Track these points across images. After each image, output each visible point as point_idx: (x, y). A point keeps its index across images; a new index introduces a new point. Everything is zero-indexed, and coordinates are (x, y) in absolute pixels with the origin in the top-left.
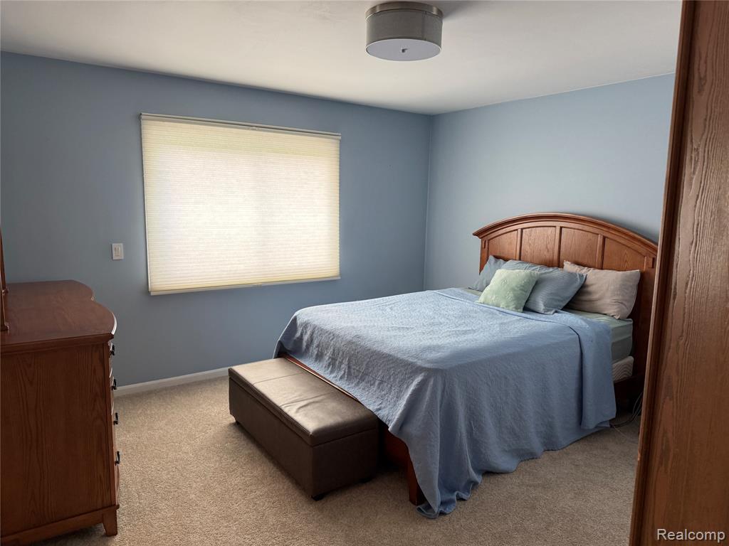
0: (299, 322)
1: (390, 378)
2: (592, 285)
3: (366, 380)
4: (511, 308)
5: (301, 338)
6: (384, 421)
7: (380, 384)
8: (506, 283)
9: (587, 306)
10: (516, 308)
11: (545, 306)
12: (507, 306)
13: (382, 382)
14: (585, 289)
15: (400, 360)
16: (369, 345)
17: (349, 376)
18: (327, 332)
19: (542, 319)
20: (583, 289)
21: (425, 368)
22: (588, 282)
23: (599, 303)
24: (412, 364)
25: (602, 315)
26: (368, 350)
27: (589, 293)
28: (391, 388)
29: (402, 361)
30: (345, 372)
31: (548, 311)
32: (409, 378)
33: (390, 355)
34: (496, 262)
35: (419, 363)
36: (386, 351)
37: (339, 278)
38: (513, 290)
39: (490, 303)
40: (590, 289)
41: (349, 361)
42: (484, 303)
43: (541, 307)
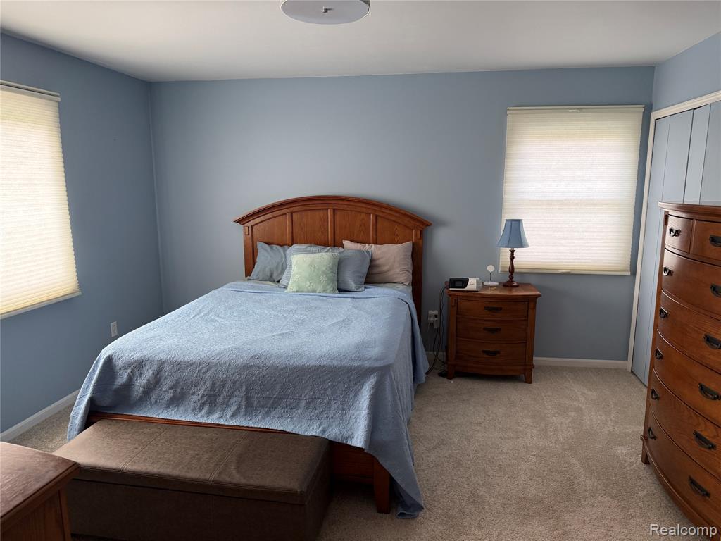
0: (119, 363)
1: (325, 392)
2: (379, 259)
3: (282, 405)
4: (328, 291)
5: (129, 384)
6: (339, 441)
7: (308, 403)
8: (314, 267)
9: (377, 278)
10: (333, 291)
11: (355, 283)
12: (325, 291)
13: (311, 400)
14: (374, 263)
15: (341, 368)
16: (281, 362)
17: (249, 407)
18: (192, 364)
19: (359, 296)
20: (372, 264)
21: (376, 368)
22: (375, 257)
23: (390, 273)
24: (358, 368)
25: (394, 284)
26: (282, 369)
27: (378, 266)
28: (329, 403)
29: (342, 368)
30: (239, 406)
31: (359, 287)
32: (356, 384)
33: (320, 367)
34: (272, 248)
35: (367, 364)
36: (313, 363)
37: (80, 293)
38: (324, 273)
39: (306, 290)
40: (378, 262)
41: (247, 391)
42: (297, 292)
43: (352, 285)
